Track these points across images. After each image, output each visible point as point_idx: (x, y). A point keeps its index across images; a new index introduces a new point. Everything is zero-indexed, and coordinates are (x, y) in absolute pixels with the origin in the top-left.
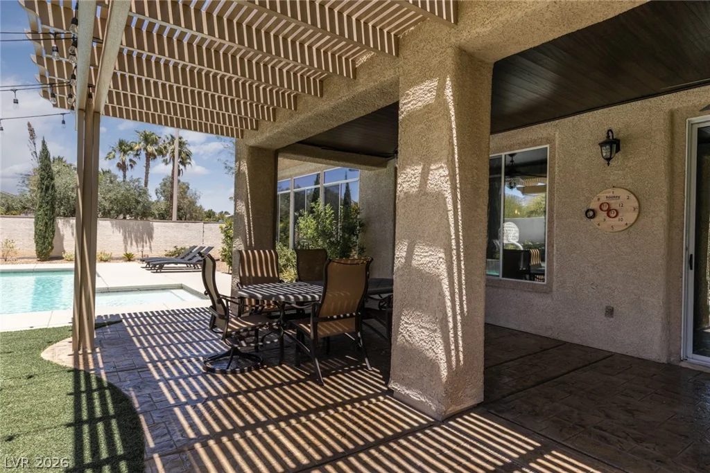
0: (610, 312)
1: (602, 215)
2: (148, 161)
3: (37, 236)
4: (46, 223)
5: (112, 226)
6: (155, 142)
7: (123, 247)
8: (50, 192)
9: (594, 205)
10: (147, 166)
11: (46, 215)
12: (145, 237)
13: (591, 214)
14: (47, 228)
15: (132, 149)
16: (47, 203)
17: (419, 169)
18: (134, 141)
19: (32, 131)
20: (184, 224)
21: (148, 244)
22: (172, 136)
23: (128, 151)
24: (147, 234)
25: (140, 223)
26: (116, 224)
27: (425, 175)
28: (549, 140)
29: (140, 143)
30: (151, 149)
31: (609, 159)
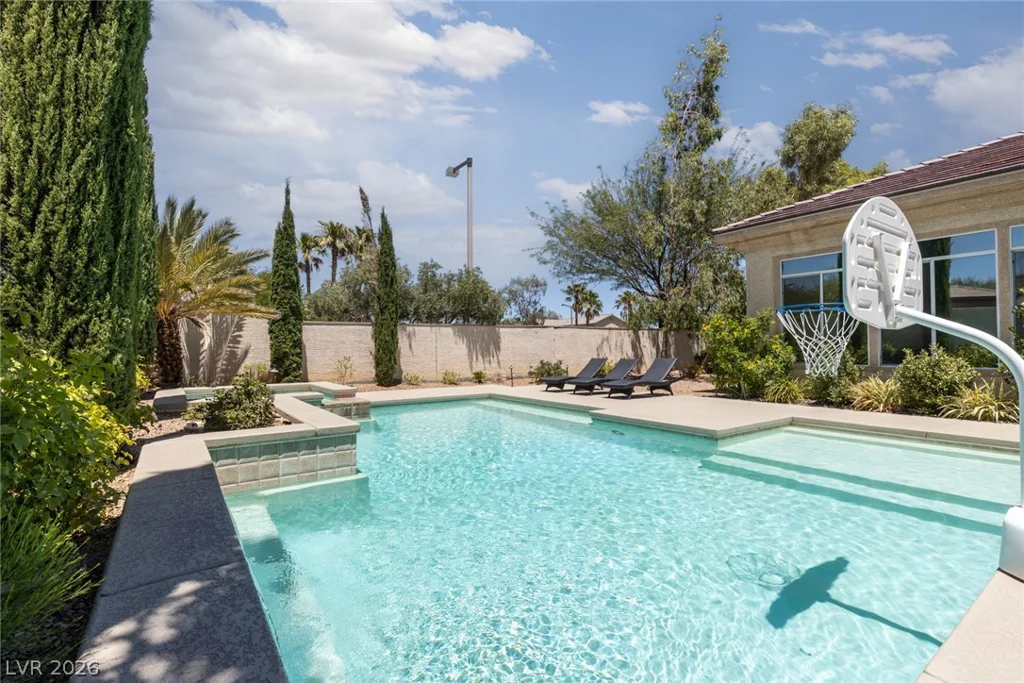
2: (335, 258)
5: (455, 333)
6: (342, 236)
7: (468, 363)
10: (334, 266)
12: (492, 348)
15: (317, 245)
18: (318, 234)
19: (365, 200)
20: (533, 329)
21: (496, 358)
23: (313, 247)
24: (494, 345)
25: (485, 330)
26: (458, 331)
29: (327, 238)
30: (339, 244)
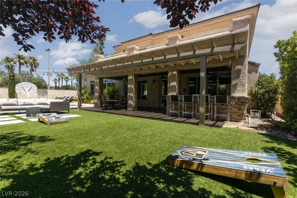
0: (154, 103)
1: (153, 90)
2: (20, 65)
3: (10, 94)
4: (13, 90)
6: (23, 59)
8: (14, 80)
9: (152, 89)
10: (20, 68)
11: (13, 87)
12: (45, 94)
13: (152, 90)
14: (13, 91)
15: (12, 61)
16: (13, 84)
17: (130, 85)
18: (13, 57)
21: (46, 96)
22: (30, 56)
23: (11, 61)
24: (46, 93)
25: (43, 90)
27: (131, 86)
28: (147, 79)
29: (16, 59)
30: (22, 61)
31: (153, 83)
